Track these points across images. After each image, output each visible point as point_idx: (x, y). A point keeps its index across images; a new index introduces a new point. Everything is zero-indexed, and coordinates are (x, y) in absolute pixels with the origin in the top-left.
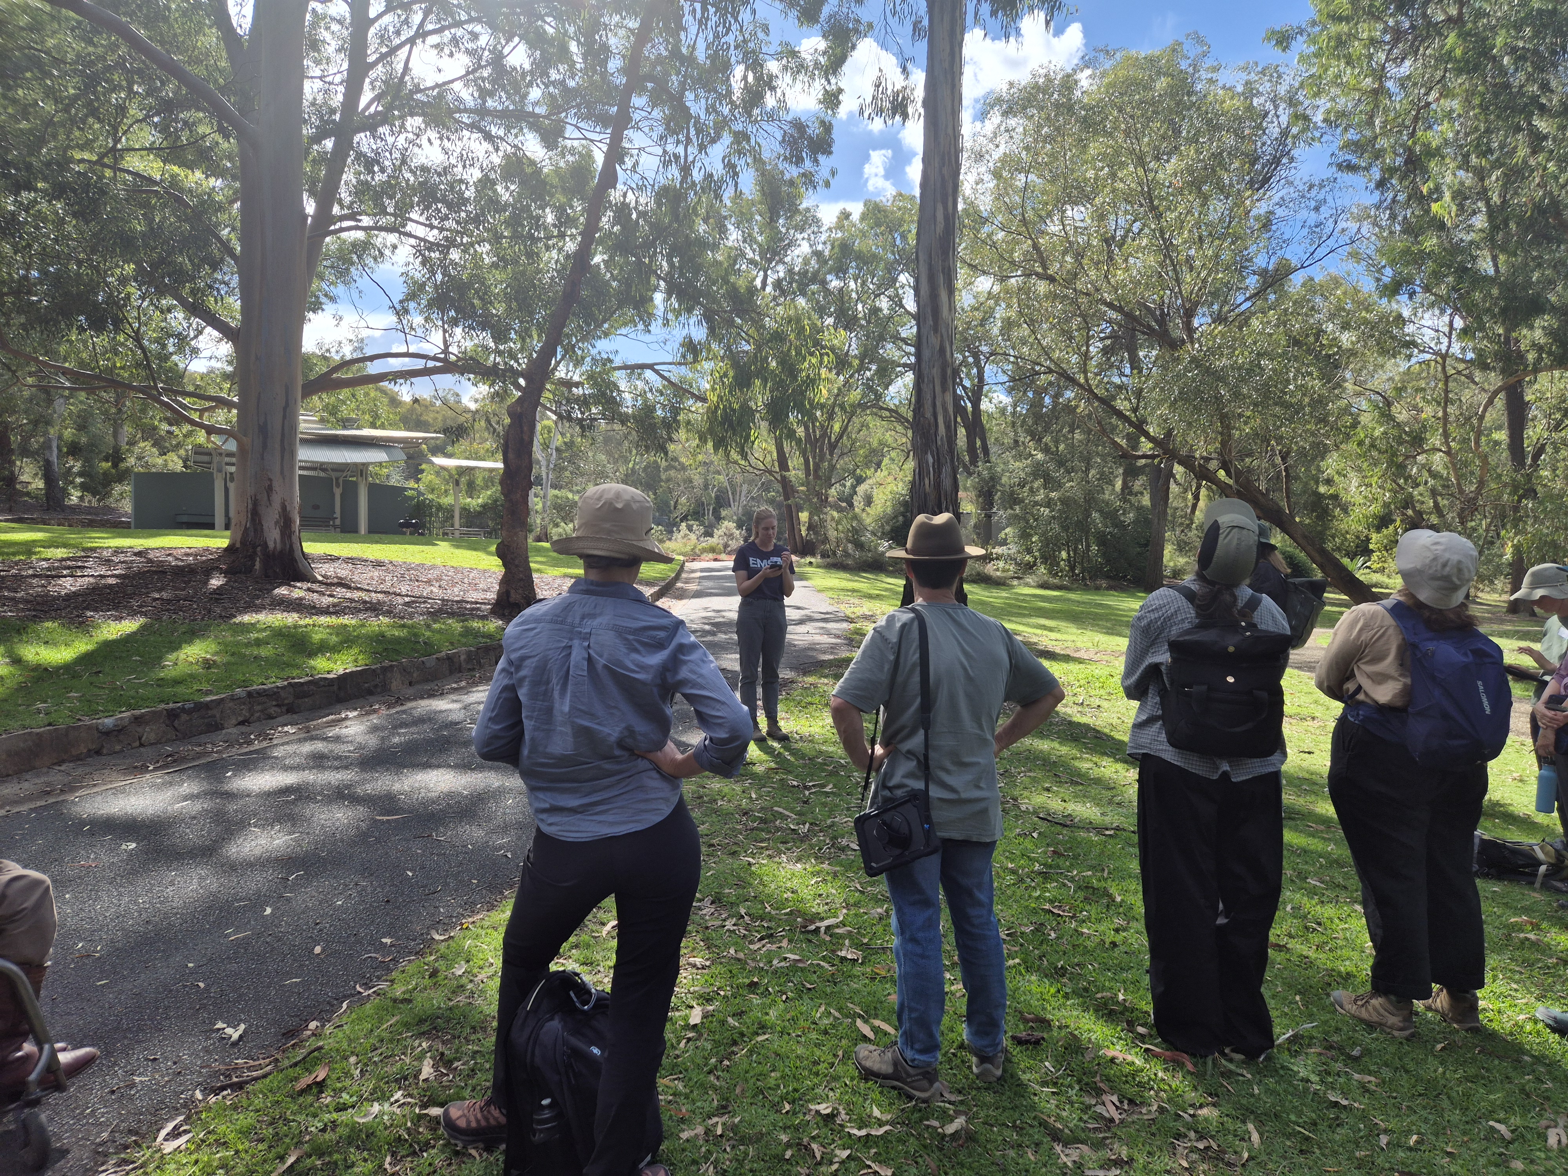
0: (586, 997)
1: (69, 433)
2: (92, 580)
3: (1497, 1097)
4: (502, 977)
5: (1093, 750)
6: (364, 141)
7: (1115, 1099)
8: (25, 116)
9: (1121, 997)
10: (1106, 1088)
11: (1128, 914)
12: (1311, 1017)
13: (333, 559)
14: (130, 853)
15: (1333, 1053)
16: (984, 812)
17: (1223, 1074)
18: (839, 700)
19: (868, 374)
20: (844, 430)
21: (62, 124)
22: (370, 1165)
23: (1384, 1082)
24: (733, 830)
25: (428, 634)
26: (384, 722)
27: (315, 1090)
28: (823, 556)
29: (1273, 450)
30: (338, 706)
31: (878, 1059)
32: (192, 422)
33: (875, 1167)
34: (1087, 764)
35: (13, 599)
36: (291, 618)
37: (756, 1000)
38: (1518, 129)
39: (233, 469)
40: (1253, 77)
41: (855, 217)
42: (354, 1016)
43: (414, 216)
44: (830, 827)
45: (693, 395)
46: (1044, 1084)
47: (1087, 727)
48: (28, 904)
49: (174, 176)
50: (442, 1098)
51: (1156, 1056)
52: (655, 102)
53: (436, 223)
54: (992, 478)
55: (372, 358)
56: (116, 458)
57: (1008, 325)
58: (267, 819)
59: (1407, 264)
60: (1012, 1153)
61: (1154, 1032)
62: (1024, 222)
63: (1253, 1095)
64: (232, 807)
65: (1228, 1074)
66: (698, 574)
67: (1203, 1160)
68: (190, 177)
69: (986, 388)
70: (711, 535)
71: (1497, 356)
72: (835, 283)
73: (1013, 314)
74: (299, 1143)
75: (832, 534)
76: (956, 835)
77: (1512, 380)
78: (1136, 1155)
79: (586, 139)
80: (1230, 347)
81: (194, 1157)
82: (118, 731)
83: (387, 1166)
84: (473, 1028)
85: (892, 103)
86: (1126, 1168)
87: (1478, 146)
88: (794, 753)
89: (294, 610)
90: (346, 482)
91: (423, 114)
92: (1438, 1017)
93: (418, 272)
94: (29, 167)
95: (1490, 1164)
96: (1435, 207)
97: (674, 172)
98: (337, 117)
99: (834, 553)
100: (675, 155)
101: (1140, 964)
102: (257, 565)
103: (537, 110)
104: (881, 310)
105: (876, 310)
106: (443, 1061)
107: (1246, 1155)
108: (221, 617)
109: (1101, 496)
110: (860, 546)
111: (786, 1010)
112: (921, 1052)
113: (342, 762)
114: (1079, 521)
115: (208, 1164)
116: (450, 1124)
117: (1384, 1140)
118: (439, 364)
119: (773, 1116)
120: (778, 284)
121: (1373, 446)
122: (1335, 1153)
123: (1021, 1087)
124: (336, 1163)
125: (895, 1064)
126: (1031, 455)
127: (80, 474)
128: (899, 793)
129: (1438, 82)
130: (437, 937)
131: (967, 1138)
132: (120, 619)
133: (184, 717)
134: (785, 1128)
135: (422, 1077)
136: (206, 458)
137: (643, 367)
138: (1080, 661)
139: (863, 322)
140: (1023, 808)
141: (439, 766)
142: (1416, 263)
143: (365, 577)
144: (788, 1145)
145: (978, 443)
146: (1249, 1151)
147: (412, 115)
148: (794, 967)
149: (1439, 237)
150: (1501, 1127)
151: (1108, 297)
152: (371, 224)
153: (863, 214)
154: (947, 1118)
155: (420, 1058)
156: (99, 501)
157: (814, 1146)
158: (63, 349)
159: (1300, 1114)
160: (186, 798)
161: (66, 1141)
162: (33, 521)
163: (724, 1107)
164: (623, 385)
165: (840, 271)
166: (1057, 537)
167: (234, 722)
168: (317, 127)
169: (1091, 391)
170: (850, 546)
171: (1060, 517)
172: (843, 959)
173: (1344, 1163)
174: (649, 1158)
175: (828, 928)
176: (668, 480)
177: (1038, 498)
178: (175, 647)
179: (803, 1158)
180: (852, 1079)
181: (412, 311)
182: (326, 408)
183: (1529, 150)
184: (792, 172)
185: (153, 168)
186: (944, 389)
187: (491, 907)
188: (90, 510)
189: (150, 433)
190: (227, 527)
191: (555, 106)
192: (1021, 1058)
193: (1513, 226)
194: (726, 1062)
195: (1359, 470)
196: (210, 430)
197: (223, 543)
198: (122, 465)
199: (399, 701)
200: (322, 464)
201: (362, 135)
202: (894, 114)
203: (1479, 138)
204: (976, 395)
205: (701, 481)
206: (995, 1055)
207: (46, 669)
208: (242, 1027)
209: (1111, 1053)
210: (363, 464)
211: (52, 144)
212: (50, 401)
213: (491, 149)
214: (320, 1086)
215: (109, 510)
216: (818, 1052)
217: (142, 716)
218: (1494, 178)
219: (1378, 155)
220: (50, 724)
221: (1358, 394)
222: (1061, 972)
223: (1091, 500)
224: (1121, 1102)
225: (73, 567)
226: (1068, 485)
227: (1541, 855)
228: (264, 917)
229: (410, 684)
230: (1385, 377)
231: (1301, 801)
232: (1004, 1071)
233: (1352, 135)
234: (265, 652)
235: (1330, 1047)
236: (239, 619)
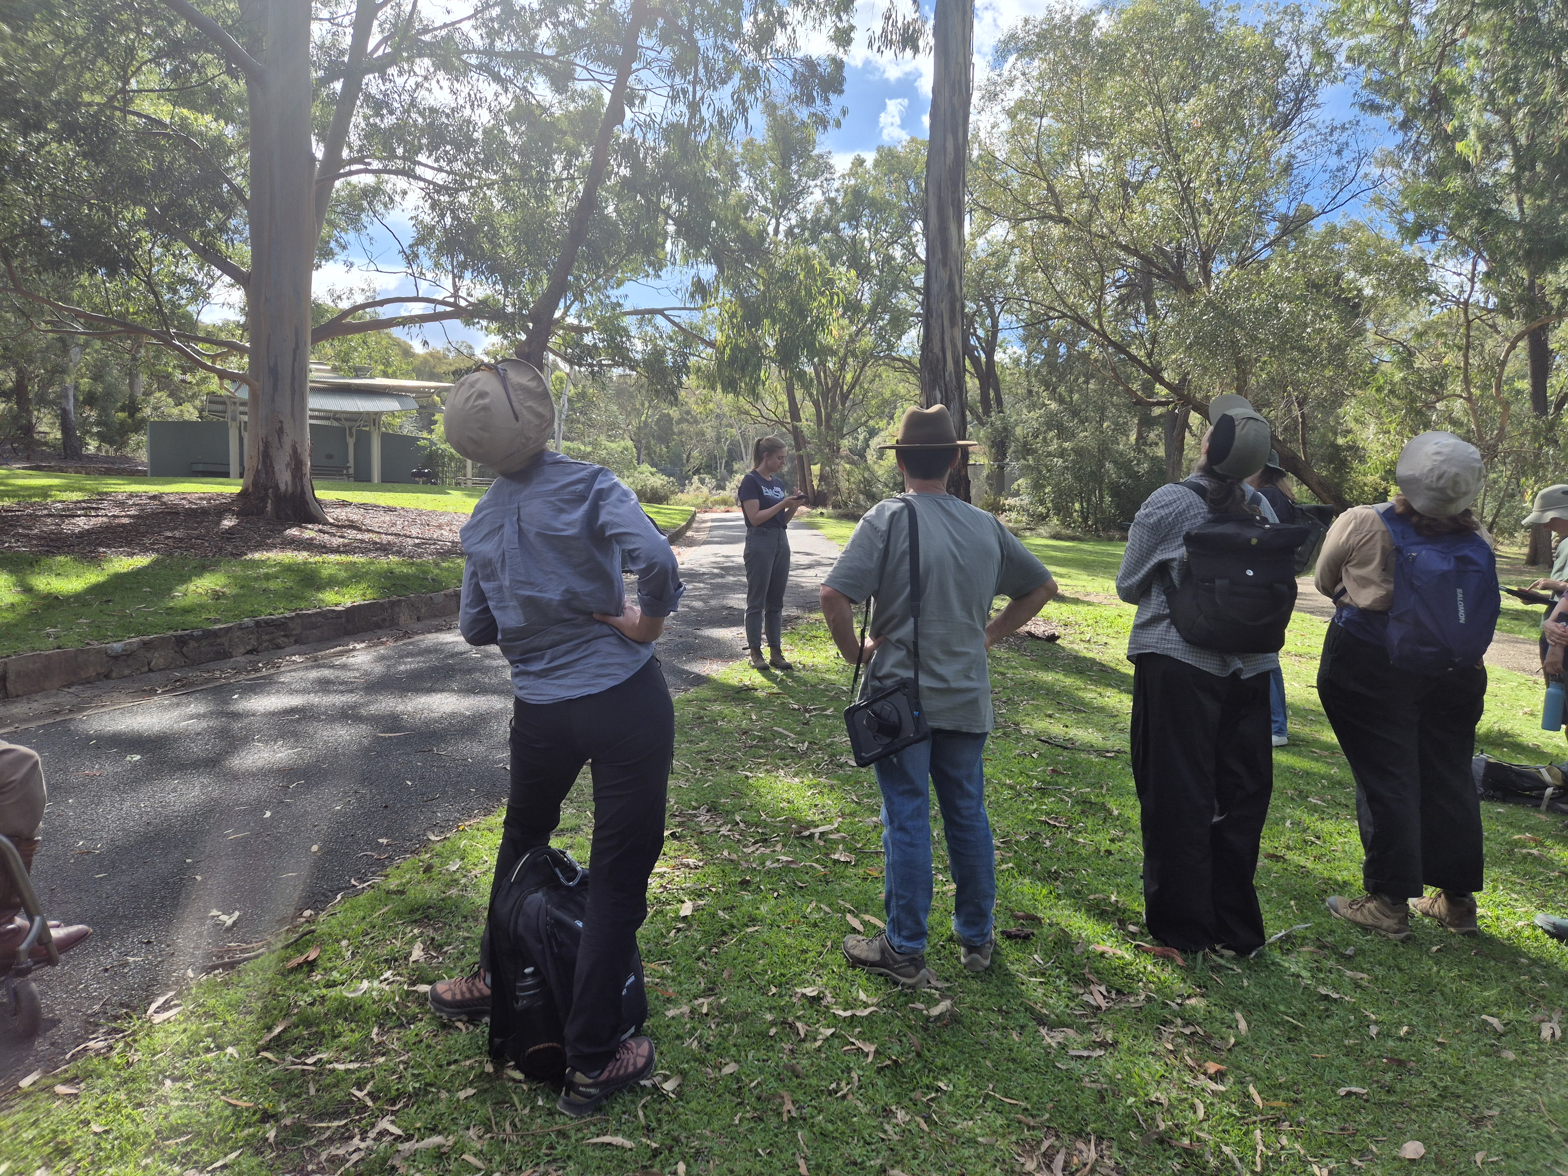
0: (571, 874)
1: (85, 383)
2: (105, 519)
3: (1491, 994)
4: (496, 873)
5: (1097, 682)
6: (372, 83)
7: (1103, 989)
8: (35, 58)
9: (1113, 898)
10: (1095, 980)
11: (1125, 825)
12: (1305, 919)
13: (344, 504)
14: (135, 765)
15: (1326, 952)
16: (974, 702)
17: (1212, 969)
18: (828, 589)
19: (881, 323)
20: (856, 381)
21: (73, 67)
22: (357, 1035)
23: (1377, 979)
24: (732, 747)
25: (436, 571)
26: (391, 653)
27: (305, 969)
28: (834, 507)
29: (1289, 395)
30: (346, 639)
31: (866, 947)
32: (205, 367)
33: (859, 1044)
34: (1091, 694)
35: (27, 536)
36: (301, 556)
37: (747, 896)
38: (1547, 65)
39: (245, 418)
40: (1275, 17)
41: (869, 164)
42: (347, 905)
43: (421, 158)
44: (829, 745)
45: (704, 341)
46: (1033, 974)
47: (1093, 661)
48: (18, 776)
49: (184, 119)
50: (432, 976)
51: (1146, 951)
52: (665, 39)
53: (443, 164)
54: (1005, 429)
55: (382, 303)
56: (132, 408)
57: (1022, 269)
58: (270, 736)
59: (1430, 206)
60: (996, 1034)
61: (1146, 930)
62: (1038, 162)
63: (1242, 988)
64: (236, 725)
65: (1217, 969)
66: (709, 524)
67: (1189, 1044)
68: (200, 121)
69: (1000, 336)
70: (723, 488)
71: (1520, 300)
72: (847, 232)
73: (1027, 259)
74: (287, 1015)
75: (844, 485)
76: (947, 725)
77: (1536, 324)
78: (1121, 1039)
79: (594, 79)
80: (1248, 290)
81: (183, 1026)
82: (127, 656)
83: (374, 1036)
84: (465, 918)
85: (903, 35)
86: (1111, 1049)
87: (1505, 82)
88: (795, 679)
89: (305, 549)
90: (360, 434)
91: (430, 56)
92: (1436, 923)
93: (428, 218)
94: (37, 106)
95: (1481, 1053)
96: (1459, 146)
97: (681, 107)
98: (346, 59)
99: (846, 504)
100: (683, 90)
101: (1134, 870)
102: (269, 507)
103: (547, 52)
104: (894, 259)
105: (889, 259)
106: (432, 945)
107: (1232, 1041)
108: (232, 554)
109: (1115, 447)
110: (871, 497)
111: (777, 906)
112: (908, 939)
113: (348, 687)
114: (1092, 472)
115: (196, 1033)
116: (437, 1000)
117: (1374, 1030)
118: (449, 309)
119: (759, 998)
120: (790, 232)
121: (1392, 392)
122: (1323, 1041)
123: (1008, 978)
124: (323, 1033)
125: (883, 951)
126: (1045, 405)
127: (98, 424)
128: (889, 682)
129: (1465, 17)
130: (433, 838)
131: (952, 1019)
132: (131, 555)
133: (193, 644)
134: (771, 1009)
135: (411, 959)
136: (220, 407)
137: (653, 312)
138: (1089, 604)
139: (877, 272)
140: (1025, 732)
141: (442, 691)
142: (1439, 204)
143: (374, 521)
144: (773, 1024)
145: (992, 394)
146: (1235, 1036)
147: (421, 55)
148: (787, 867)
149: (1463, 178)
150: (1494, 1021)
151: (1123, 240)
152: (381, 166)
153: (876, 161)
154: (931, 1001)
155: (411, 942)
156: (116, 450)
157: (799, 1025)
158: (76, 294)
159: (1289, 1005)
160: (191, 717)
161: (58, 1011)
162: (50, 469)
163: (711, 989)
164: (633, 331)
165: (854, 218)
166: (1071, 488)
167: (242, 650)
168: (326, 69)
169: (1104, 335)
170: (861, 497)
171: (1073, 468)
172: (836, 862)
173: (1332, 1050)
174: (632, 1030)
175: (822, 834)
176: (681, 433)
177: (1051, 448)
178: (185, 579)
179: (788, 1035)
180: (840, 966)
181: (421, 256)
182: (337, 355)
183: (1557, 88)
184: (803, 113)
185: (164, 111)
186: (953, 324)
187: (488, 812)
188: (107, 459)
189: (164, 381)
190: (241, 476)
191: (564, 47)
192: (1011, 953)
193: (1539, 167)
194: (715, 950)
195: (1378, 417)
196: (223, 375)
197: (237, 489)
198: (139, 415)
199: (407, 635)
200: (336, 412)
201: (371, 76)
202: (904, 49)
203: (1506, 74)
204: (990, 346)
205: (713, 434)
206: (983, 946)
207: (57, 598)
208: (237, 914)
209: (1100, 948)
210: (376, 413)
211: (62, 88)
212: (65, 349)
213: (500, 90)
214: (311, 965)
215: (127, 460)
216: (806, 942)
217: (151, 641)
218: (1520, 115)
219: (1401, 94)
220: (59, 648)
221: (1379, 344)
222: (1054, 876)
223: (1105, 450)
224: (1109, 992)
225: (88, 508)
226: (1082, 435)
227: (1547, 777)
228: (263, 819)
229: (418, 619)
230: (1407, 327)
231: (1307, 730)
232: (992, 962)
233: (1374, 75)
234: (273, 585)
235: (1323, 947)
236: (249, 556)
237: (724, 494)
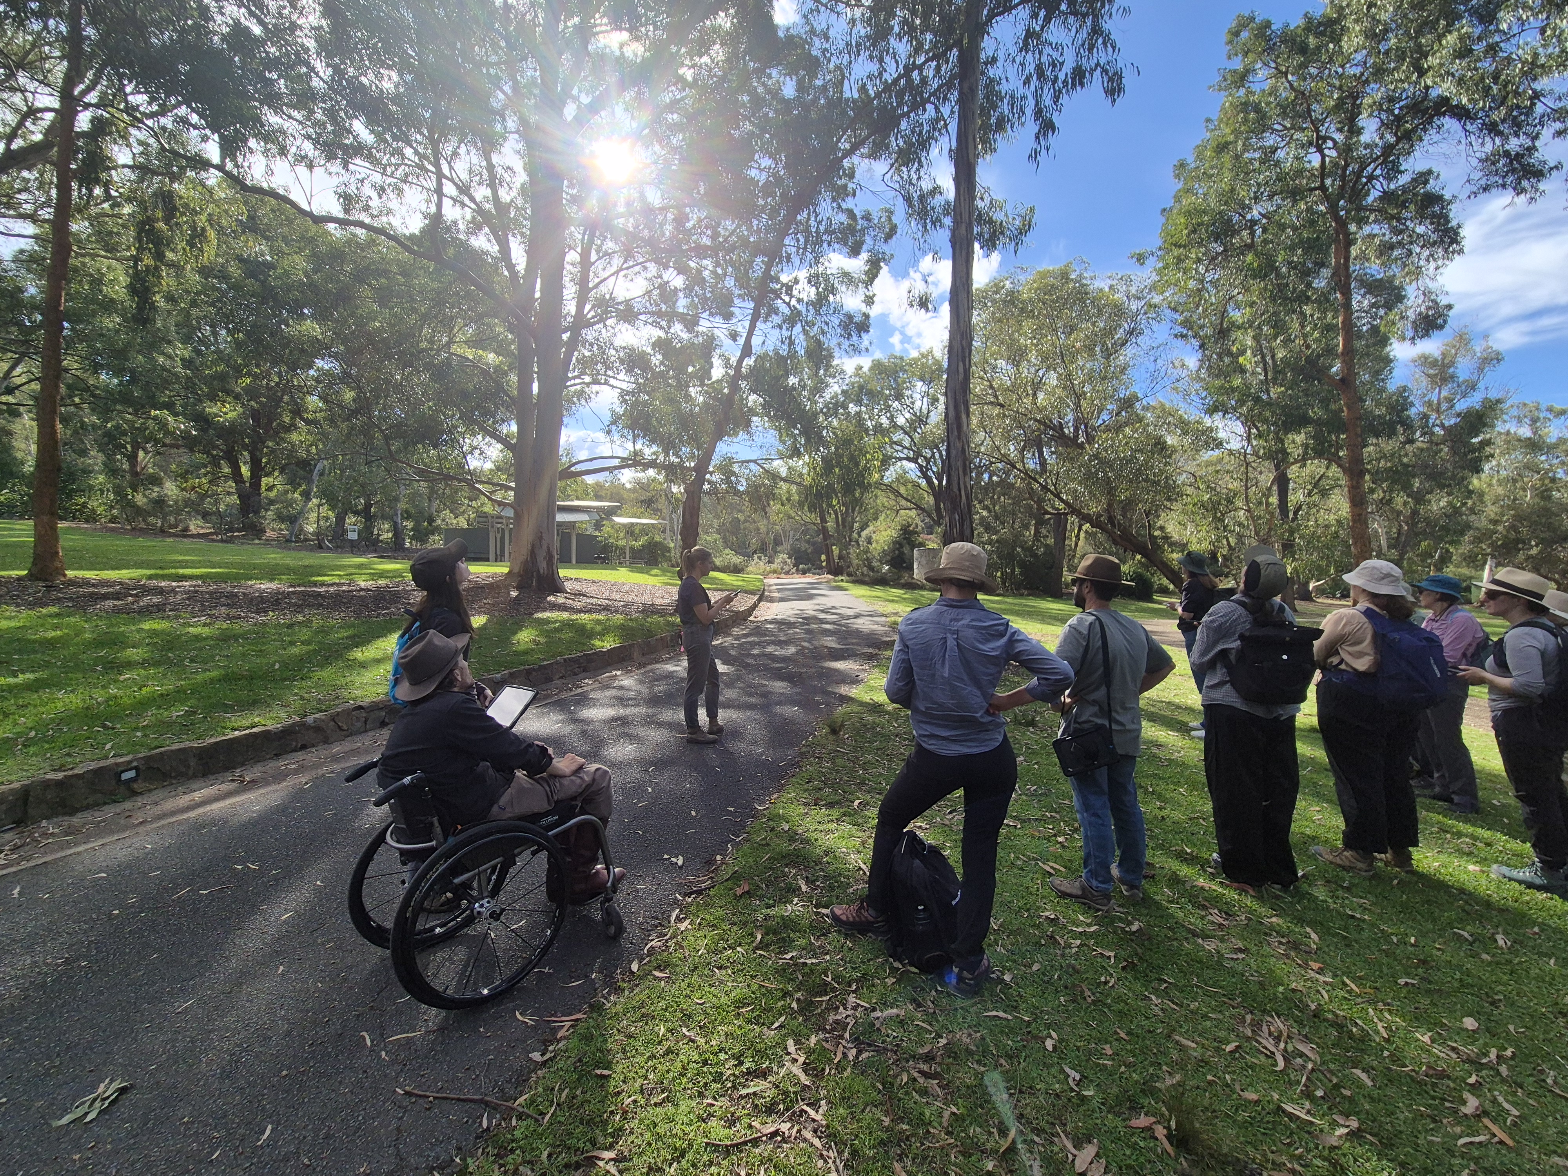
1: (407, 506)
3: (1450, 914)
7: (1216, 912)
10: (1208, 905)
12: (1308, 863)
13: (574, 579)
15: (1332, 885)
17: (1274, 897)
23: (1374, 904)
25: (645, 624)
27: (747, 896)
29: (1140, 509)
30: (612, 668)
31: (1064, 885)
33: (1100, 950)
36: (566, 615)
41: (866, 369)
42: (739, 853)
46: (1171, 902)
50: (823, 903)
55: (592, 460)
56: (431, 520)
59: (1222, 395)
61: (1220, 870)
63: (1298, 910)
65: (1277, 897)
66: (774, 587)
67: (1291, 949)
70: (773, 563)
74: (757, 927)
78: (1248, 946)
81: (701, 933)
83: (813, 941)
86: (1246, 953)
89: (564, 610)
90: (564, 534)
93: (619, 409)
95: (1468, 955)
96: (1241, 359)
99: (857, 574)
102: (535, 583)
103: (684, 311)
106: (809, 881)
107: (1314, 947)
108: (527, 614)
109: (1022, 538)
110: (871, 568)
112: (1102, 882)
114: (1009, 553)
115: (713, 937)
116: (837, 919)
117: (1394, 939)
118: (630, 462)
122: (1368, 946)
123: (1158, 905)
125: (1083, 888)
127: (412, 529)
128: (1086, 726)
130: (759, 807)
135: (803, 890)
136: (484, 520)
143: (589, 589)
144: (1040, 936)
146: (1314, 944)
150: (1462, 933)
154: (1126, 922)
155: (795, 879)
157: (1057, 937)
159: (1334, 922)
162: (389, 557)
169: (1025, 473)
170: (865, 569)
173: (1376, 953)
176: (745, 529)
178: (514, 632)
179: (1053, 944)
181: (614, 430)
187: (779, 790)
197: (506, 570)
198: (435, 524)
199: (645, 665)
205: (765, 529)
208: (680, 858)
209: (1199, 884)
210: (574, 522)
214: (749, 894)
223: (1016, 540)
224: (1221, 914)
228: (649, 793)
229: (646, 654)
233: (1184, 317)
234: (563, 635)
235: (1328, 881)
236: (536, 615)
237: (774, 566)
